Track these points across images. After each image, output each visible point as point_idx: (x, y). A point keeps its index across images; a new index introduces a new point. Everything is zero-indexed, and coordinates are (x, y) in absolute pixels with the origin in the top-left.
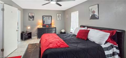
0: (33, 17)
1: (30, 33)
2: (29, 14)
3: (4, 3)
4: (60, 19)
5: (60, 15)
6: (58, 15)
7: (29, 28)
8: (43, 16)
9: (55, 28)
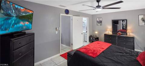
0: (101, 22)
1: (98, 38)
2: (97, 19)
6: (141, 17)
7: (96, 33)
8: (112, 20)
9: (133, 38)
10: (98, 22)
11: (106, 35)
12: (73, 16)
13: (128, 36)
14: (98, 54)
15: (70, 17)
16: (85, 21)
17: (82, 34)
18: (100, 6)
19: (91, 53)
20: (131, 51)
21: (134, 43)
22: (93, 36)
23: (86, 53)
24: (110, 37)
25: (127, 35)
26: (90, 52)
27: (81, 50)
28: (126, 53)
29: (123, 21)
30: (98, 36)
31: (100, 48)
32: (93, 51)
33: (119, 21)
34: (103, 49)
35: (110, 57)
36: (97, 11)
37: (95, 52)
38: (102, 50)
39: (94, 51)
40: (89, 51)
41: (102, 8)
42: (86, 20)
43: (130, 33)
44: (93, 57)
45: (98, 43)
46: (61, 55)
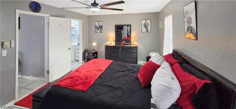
0: (101, 27)
1: (96, 53)
2: (96, 22)
3: (49, 15)
4: (150, 31)
5: (149, 22)
6: (143, 22)
7: (94, 44)
8: (116, 25)
9: (136, 48)
10: (96, 27)
11: (107, 47)
12: (51, 16)
13: (132, 46)
14: (92, 83)
15: (44, 17)
16: (76, 25)
17: (69, 49)
18: (97, 4)
19: (80, 84)
20: (133, 66)
21: (137, 54)
22: (89, 50)
23: (71, 86)
24: (113, 50)
25: (130, 44)
26: (78, 82)
27: (61, 83)
28: (128, 70)
29: (128, 26)
30: (96, 50)
31: (96, 70)
32: (84, 78)
33: (124, 26)
34: (101, 71)
35: (108, 83)
36: (93, 12)
37: (88, 80)
38: (99, 74)
39: (86, 79)
40: (78, 80)
41: (100, 7)
42: (78, 24)
43: (134, 42)
44: (83, 91)
45: (94, 63)
46: (16, 104)
